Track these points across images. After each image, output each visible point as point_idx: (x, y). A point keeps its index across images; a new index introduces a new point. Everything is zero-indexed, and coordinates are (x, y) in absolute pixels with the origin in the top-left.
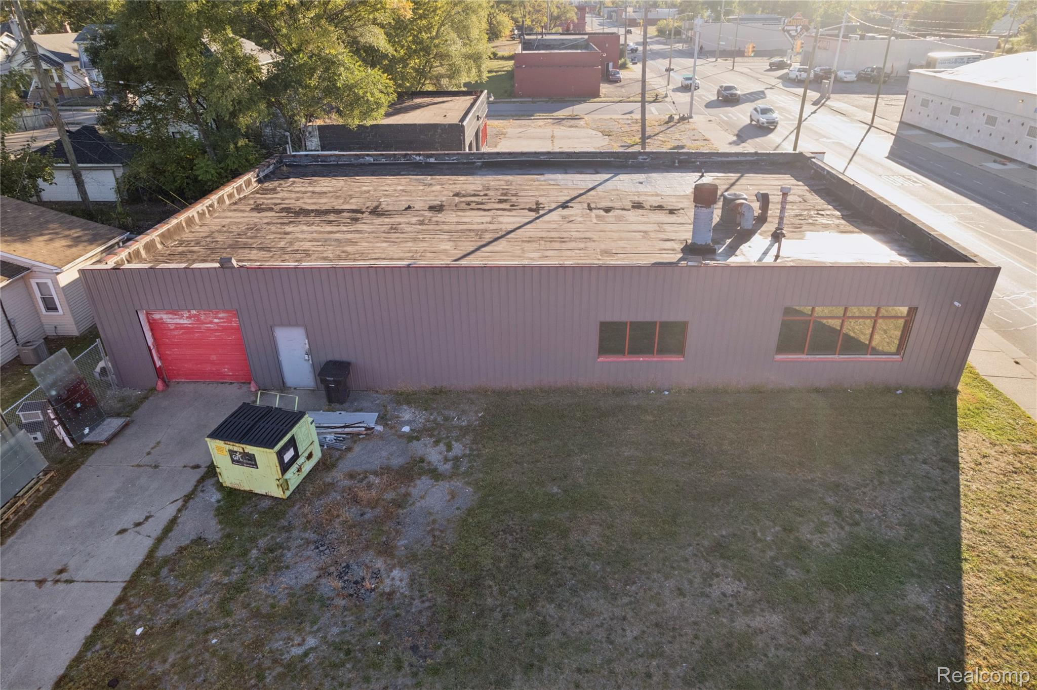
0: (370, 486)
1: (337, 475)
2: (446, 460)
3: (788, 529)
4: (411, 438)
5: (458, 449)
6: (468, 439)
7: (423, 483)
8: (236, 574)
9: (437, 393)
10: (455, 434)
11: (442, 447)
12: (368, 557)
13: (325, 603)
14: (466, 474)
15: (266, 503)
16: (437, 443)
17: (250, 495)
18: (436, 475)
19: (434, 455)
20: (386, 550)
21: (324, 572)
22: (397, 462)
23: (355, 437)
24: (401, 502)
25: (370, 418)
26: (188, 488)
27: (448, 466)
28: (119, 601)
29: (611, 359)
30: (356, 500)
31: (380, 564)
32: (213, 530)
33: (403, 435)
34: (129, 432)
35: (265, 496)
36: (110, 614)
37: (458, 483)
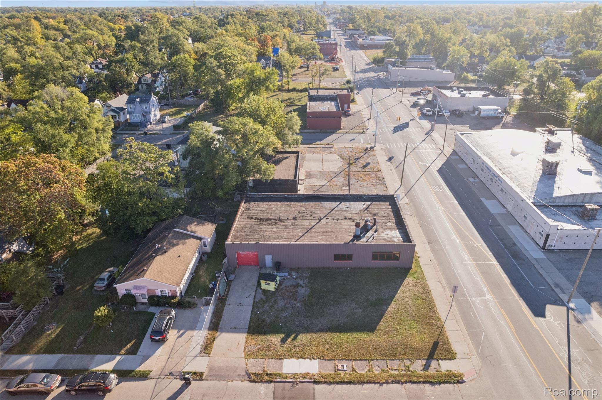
0: (290, 289)
1: (283, 286)
2: (304, 284)
3: (366, 297)
4: (296, 279)
5: (306, 281)
6: (307, 279)
7: (300, 288)
8: (270, 304)
9: (299, 268)
10: (305, 278)
11: (302, 281)
12: (293, 301)
13: (287, 308)
14: (308, 286)
15: (271, 292)
16: (301, 280)
17: (268, 290)
18: (302, 287)
19: (301, 282)
20: (296, 300)
21: (286, 304)
22: (294, 284)
23: (284, 278)
24: (297, 292)
25: (286, 274)
26: (255, 289)
27: (304, 285)
28: (253, 308)
29: (337, 261)
30: (288, 291)
31: (295, 302)
32: (263, 297)
33: (294, 278)
34: (237, 277)
35: (271, 291)
36: (252, 310)
37: (307, 288)
